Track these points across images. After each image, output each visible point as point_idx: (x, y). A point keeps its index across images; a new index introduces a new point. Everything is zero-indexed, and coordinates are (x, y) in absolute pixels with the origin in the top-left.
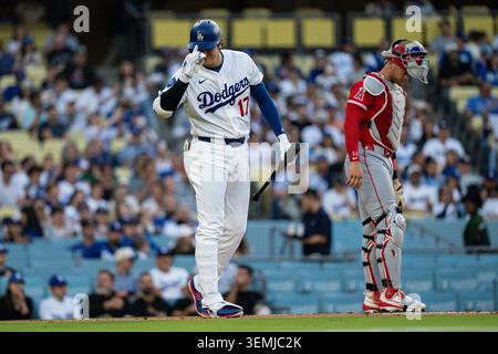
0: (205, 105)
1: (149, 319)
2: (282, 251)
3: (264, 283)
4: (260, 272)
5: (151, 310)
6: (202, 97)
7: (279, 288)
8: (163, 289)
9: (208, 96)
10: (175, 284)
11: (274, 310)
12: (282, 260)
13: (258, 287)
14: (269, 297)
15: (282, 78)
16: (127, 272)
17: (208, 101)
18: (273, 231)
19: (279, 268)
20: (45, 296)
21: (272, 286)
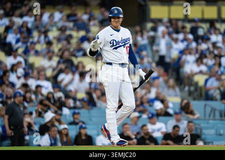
0: (113, 46)
1: (146, 146)
2: (210, 116)
3: (201, 130)
4: (199, 125)
5: (147, 142)
6: (112, 42)
7: (208, 133)
8: (153, 132)
9: (114, 41)
10: (159, 130)
11: (205, 143)
12: (209, 119)
13: (198, 132)
14: (203, 137)
15: (211, 34)
16: (136, 124)
17: (115, 44)
18: (205, 105)
19: (208, 123)
20: (98, 135)
21: (204, 131)
